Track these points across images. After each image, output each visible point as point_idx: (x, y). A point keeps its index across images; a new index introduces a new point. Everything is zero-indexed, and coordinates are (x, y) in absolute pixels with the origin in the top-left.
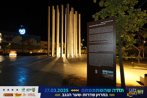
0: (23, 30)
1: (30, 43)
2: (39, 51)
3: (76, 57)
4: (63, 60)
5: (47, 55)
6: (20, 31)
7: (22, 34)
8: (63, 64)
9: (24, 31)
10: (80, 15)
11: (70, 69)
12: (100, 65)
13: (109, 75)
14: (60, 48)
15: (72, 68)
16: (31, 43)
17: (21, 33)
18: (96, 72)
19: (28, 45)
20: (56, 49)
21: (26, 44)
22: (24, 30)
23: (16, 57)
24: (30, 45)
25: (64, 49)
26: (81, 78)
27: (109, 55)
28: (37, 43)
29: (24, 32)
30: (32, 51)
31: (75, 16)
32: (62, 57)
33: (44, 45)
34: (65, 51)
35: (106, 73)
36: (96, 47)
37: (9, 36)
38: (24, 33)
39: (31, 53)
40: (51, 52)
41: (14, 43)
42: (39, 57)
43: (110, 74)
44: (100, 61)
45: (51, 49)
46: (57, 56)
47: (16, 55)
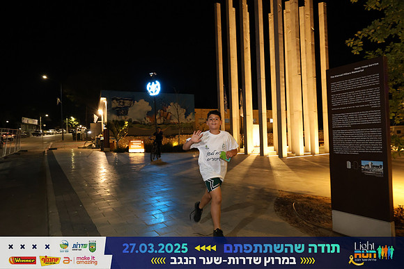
4: (269, 162)
6: (150, 88)
7: (154, 94)
8: (272, 172)
9: (157, 87)
10: (321, 5)
11: (295, 181)
12: (356, 152)
13: (375, 169)
15: (301, 180)
16: (170, 119)
18: (349, 165)
19: (163, 123)
20: (243, 131)
22: (158, 83)
24: (169, 124)
27: (373, 131)
28: (186, 117)
31: (305, 14)
32: (265, 153)
33: (204, 120)
35: (368, 165)
36: (347, 117)
37: (121, 104)
41: (133, 121)
43: (376, 166)
44: (355, 144)
46: (248, 153)
47: (143, 150)
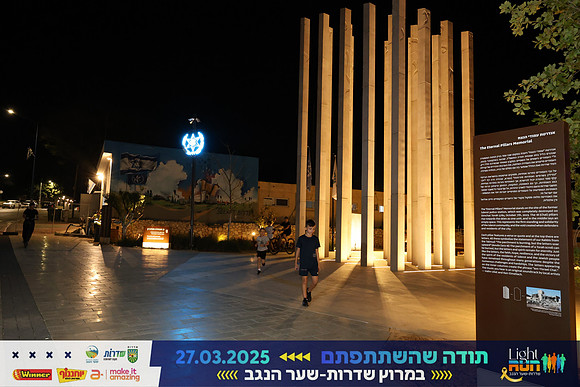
0: (197, 135)
1: (214, 193)
2: (254, 234)
3: (446, 267)
4: (375, 277)
6: (187, 143)
7: (193, 153)
8: (379, 295)
9: (199, 142)
11: (416, 313)
12: (518, 273)
13: (548, 302)
15: (426, 312)
16: (217, 195)
17: (190, 150)
19: (204, 202)
21: (197, 198)
22: (201, 136)
23: (166, 253)
24: (213, 204)
25: (379, 226)
27: (546, 239)
28: (243, 194)
29: (201, 146)
32: (370, 261)
33: (273, 202)
35: (537, 296)
36: (505, 214)
37: (137, 165)
38: (198, 152)
39: (222, 238)
41: (154, 195)
43: (550, 298)
44: (516, 258)
46: (343, 258)
47: (166, 245)
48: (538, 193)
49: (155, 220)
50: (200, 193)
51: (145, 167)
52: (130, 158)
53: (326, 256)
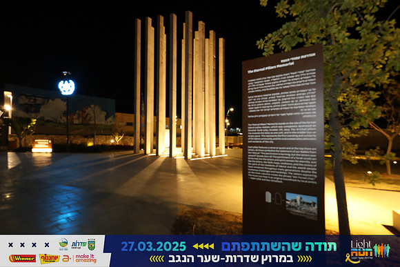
2: (112, 141)
3: (211, 156)
4: (176, 164)
5: (132, 152)
6: (62, 87)
7: (67, 94)
8: (176, 177)
9: (71, 86)
10: (221, 41)
12: (279, 180)
13: (305, 207)
14: (169, 130)
15: (201, 186)
17: (65, 91)
20: (156, 135)
21: (76, 122)
23: (50, 155)
24: (88, 125)
25: (179, 135)
26: (226, 214)
27: (305, 151)
30: (92, 139)
31: (209, 44)
34: (181, 139)
35: (296, 201)
36: (268, 129)
37: (32, 100)
39: (90, 144)
40: (143, 142)
42: (110, 156)
43: (308, 203)
44: (278, 168)
45: (143, 135)
47: (50, 150)
48: (298, 110)
49: (47, 134)
50: (78, 118)
51: (38, 102)
52: (26, 96)
53: (152, 152)
